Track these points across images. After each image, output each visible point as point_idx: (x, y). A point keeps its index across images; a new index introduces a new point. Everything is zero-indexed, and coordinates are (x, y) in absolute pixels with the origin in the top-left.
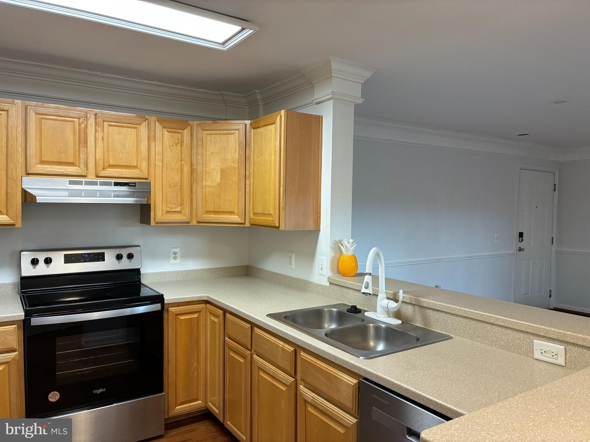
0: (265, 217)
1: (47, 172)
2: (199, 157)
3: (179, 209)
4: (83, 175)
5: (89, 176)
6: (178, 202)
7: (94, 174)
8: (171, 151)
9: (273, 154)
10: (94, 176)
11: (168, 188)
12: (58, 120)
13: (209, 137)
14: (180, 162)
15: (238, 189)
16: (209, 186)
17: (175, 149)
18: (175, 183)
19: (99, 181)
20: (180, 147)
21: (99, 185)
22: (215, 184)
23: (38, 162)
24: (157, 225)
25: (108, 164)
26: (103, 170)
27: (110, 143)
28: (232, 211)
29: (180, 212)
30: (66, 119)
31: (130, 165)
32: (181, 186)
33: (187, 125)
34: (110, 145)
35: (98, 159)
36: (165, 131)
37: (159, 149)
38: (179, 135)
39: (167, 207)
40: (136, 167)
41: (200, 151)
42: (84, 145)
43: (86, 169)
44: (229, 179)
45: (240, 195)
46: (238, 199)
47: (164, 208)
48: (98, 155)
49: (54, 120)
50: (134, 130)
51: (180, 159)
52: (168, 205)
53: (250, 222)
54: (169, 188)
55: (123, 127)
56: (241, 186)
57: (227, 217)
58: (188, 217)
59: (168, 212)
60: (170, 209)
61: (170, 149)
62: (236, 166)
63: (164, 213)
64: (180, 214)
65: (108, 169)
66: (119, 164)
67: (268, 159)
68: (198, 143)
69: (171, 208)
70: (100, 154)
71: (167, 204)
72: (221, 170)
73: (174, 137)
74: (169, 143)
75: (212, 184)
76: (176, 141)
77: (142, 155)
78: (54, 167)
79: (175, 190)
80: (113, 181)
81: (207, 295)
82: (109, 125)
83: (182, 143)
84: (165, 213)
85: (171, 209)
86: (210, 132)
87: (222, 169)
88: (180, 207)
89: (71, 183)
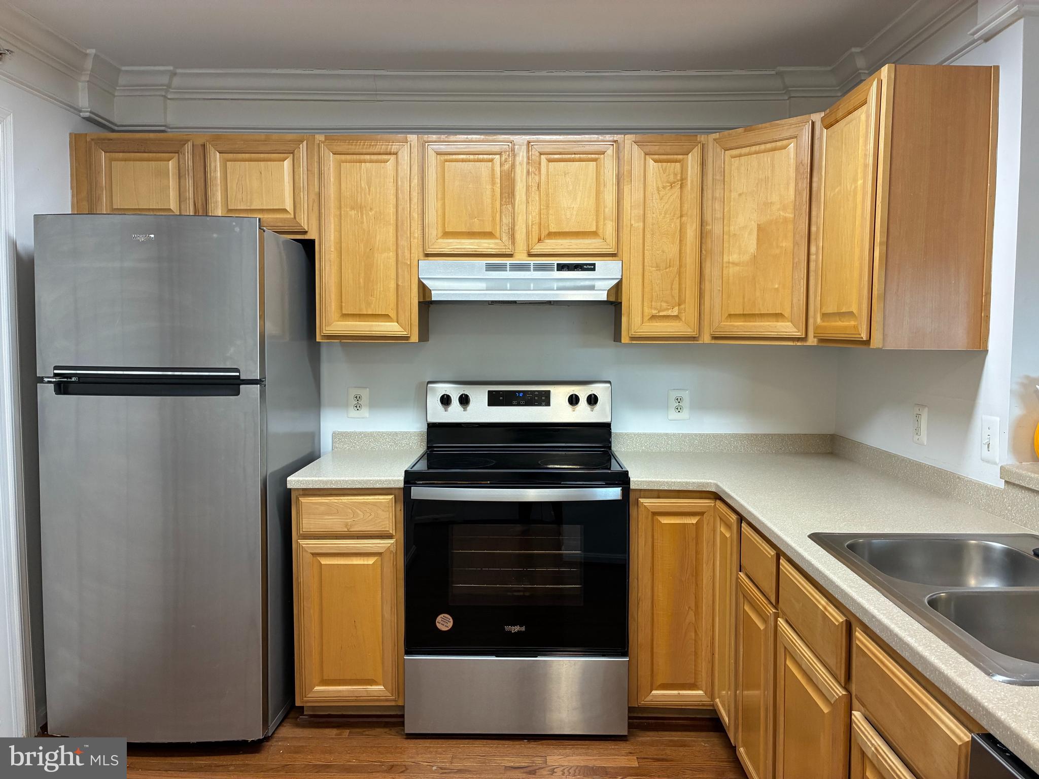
0: (842, 320)
1: (454, 251)
2: (717, 206)
3: (675, 312)
4: (507, 253)
5: (517, 256)
6: (673, 297)
7: (526, 252)
8: (661, 199)
9: (860, 175)
10: (526, 255)
11: (654, 270)
12: (469, 161)
13: (736, 162)
14: (678, 221)
15: (793, 264)
16: (733, 263)
17: (670, 194)
18: (668, 261)
19: (532, 263)
20: (679, 190)
21: (532, 270)
22: (746, 258)
23: (440, 234)
24: (633, 342)
25: (547, 232)
26: (538, 242)
27: (550, 193)
28: (779, 312)
29: (677, 317)
30: (481, 157)
31: (583, 230)
32: (680, 266)
33: (694, 144)
34: (550, 195)
35: (530, 225)
36: (651, 160)
37: (638, 196)
38: (678, 165)
39: (651, 308)
40: (594, 234)
41: (718, 194)
42: (508, 200)
43: (510, 243)
44: (774, 244)
45: (797, 277)
46: (792, 287)
47: (646, 310)
48: (530, 217)
49: (463, 161)
50: (592, 165)
51: (678, 213)
52: (653, 304)
53: (817, 335)
54: (657, 270)
55: (573, 162)
56: (799, 259)
57: (769, 325)
58: (693, 326)
59: (653, 317)
60: (657, 312)
61: (659, 194)
62: (790, 215)
63: (646, 319)
64: (678, 321)
65: (547, 241)
66: (564, 230)
67: (851, 188)
68: (715, 177)
69: (660, 308)
70: (533, 215)
71: (651, 302)
72: (759, 228)
73: (667, 171)
74: (656, 184)
75: (740, 258)
76: (672, 178)
77: (607, 210)
78: (463, 241)
79: (667, 274)
80: (556, 261)
81: (715, 482)
82: (549, 161)
83: (683, 180)
84: (649, 319)
85: (659, 312)
86: (739, 152)
87: (760, 225)
88: (677, 308)
89: (490, 268)
